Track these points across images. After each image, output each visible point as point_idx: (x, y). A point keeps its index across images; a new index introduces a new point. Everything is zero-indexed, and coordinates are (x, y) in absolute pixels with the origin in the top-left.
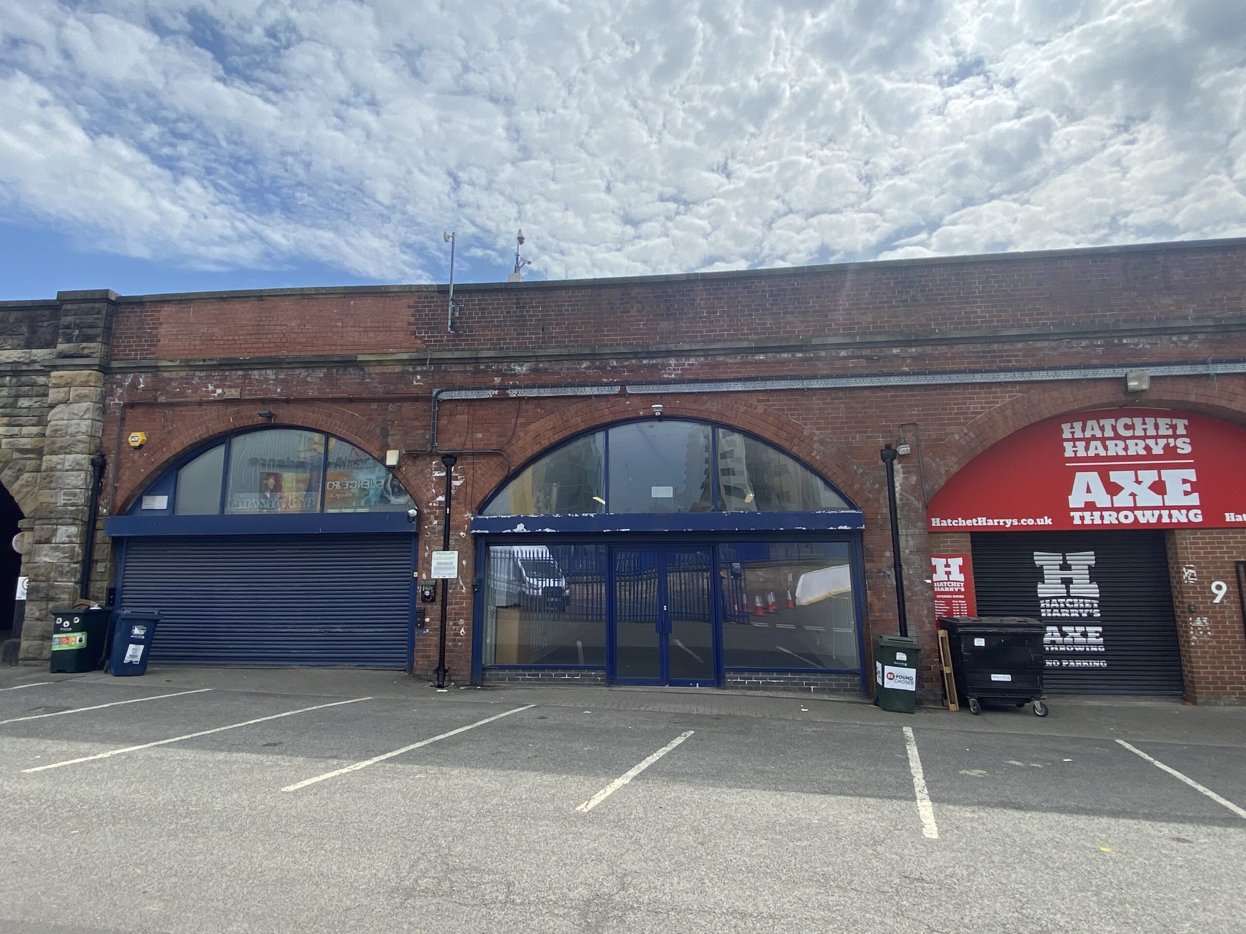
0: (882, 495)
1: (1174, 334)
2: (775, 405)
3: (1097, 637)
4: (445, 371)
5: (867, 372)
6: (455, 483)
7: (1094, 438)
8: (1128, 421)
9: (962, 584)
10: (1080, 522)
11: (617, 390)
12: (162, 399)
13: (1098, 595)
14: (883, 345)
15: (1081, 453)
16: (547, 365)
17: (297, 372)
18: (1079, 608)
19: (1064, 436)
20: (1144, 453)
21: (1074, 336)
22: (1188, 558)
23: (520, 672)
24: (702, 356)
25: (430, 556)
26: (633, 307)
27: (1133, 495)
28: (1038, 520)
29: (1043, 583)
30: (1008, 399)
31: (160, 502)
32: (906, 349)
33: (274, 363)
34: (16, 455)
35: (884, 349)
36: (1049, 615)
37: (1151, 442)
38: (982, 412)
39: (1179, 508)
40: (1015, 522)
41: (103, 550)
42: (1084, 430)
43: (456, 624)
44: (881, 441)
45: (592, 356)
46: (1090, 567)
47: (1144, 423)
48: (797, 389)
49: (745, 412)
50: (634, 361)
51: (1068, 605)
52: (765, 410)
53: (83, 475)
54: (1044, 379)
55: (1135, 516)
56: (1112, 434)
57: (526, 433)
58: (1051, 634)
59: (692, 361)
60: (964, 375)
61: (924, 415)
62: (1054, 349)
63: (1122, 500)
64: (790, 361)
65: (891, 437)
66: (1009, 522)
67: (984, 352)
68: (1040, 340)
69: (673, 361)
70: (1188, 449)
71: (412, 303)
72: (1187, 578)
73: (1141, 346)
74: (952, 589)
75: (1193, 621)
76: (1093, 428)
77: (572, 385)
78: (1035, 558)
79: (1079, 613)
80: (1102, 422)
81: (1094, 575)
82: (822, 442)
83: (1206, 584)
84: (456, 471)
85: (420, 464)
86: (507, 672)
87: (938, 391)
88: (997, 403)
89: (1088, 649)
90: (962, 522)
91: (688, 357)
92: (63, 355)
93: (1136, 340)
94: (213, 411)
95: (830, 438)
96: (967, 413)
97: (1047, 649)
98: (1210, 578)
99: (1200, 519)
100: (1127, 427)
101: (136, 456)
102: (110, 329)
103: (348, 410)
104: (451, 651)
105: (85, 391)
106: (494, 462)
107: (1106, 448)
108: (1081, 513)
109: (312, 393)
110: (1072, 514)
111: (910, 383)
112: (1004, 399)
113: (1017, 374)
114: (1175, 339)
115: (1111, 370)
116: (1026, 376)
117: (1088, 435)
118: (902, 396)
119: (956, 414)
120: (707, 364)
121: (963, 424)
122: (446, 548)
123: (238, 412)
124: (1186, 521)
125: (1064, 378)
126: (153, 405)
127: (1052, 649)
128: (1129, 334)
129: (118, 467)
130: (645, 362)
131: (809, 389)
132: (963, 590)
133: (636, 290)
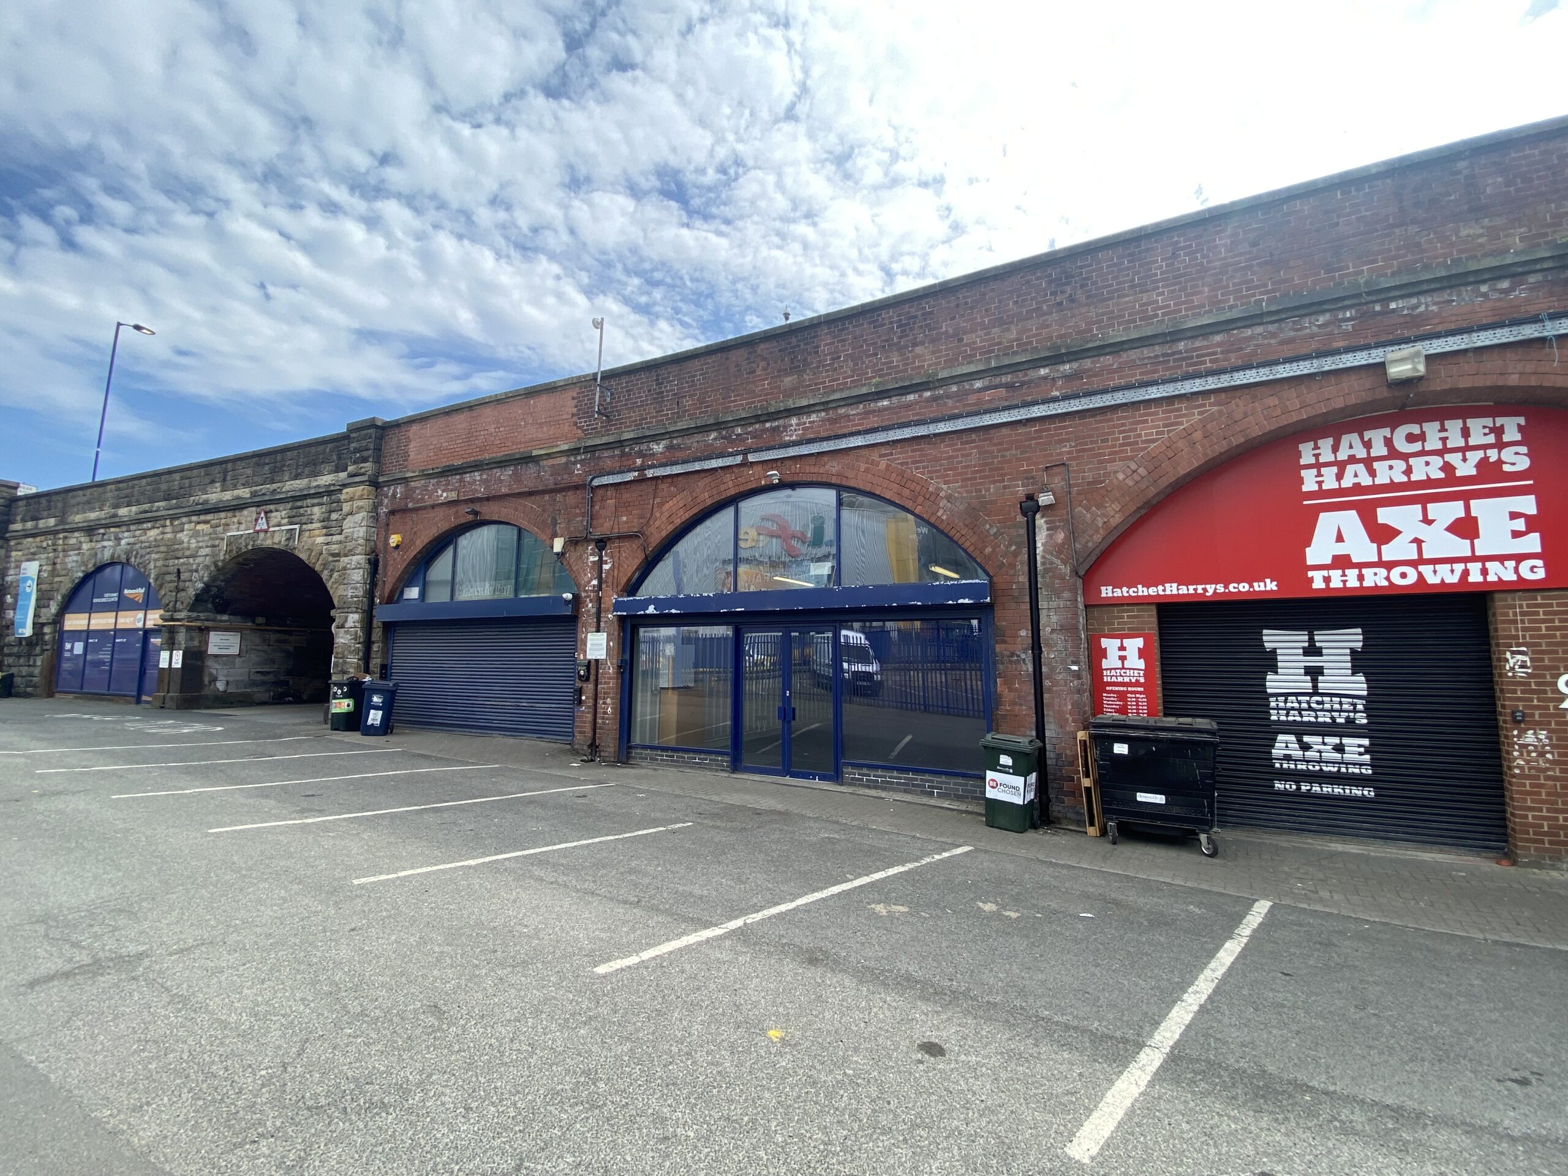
0: (1019, 558)
1: (1484, 282)
2: (899, 459)
3: (1360, 754)
4: (599, 458)
5: (1006, 404)
6: (606, 567)
7: (1352, 460)
8: (1415, 429)
9: (1142, 673)
10: (1323, 586)
11: (739, 459)
12: (410, 505)
13: (1365, 693)
14: (1026, 366)
15: (1330, 484)
16: (680, 440)
17: (495, 471)
18: (1332, 710)
19: (1303, 462)
20: (1442, 475)
21: (1303, 312)
22: (1517, 637)
23: (659, 753)
24: (823, 410)
25: (586, 637)
26: (758, 366)
27: (1418, 542)
28: (1255, 584)
29: (1276, 673)
30: (1197, 417)
31: (413, 593)
32: (1057, 367)
33: (477, 466)
34: (331, 559)
35: (1029, 372)
36: (1283, 718)
37: (1454, 459)
38: (1157, 440)
39: (1501, 559)
40: (1220, 588)
41: (377, 634)
42: (1335, 449)
43: (604, 703)
44: (1021, 491)
45: (718, 426)
46: (1353, 651)
47: (1443, 429)
48: (922, 437)
49: (867, 470)
50: (757, 426)
51: (1314, 705)
52: (888, 466)
53: (361, 571)
54: (1252, 380)
55: (1420, 575)
56: (1384, 452)
57: (662, 514)
58: (1284, 745)
59: (814, 417)
60: (1132, 391)
61: (1078, 451)
62: (1273, 335)
63: (1398, 549)
64: (916, 402)
65: (1033, 484)
66: (1211, 589)
67: (1163, 355)
68: (1249, 326)
69: (794, 421)
70: (1524, 463)
71: (575, 395)
72: (1512, 669)
73: (1422, 308)
74: (1127, 680)
75: (1519, 737)
76: (1351, 445)
77: (699, 459)
78: (1265, 638)
79: (1333, 718)
80: (1367, 435)
81: (1359, 662)
82: (949, 498)
83: (1548, 679)
84: (606, 555)
85: (580, 548)
86: (649, 751)
87: (1098, 418)
88: (1181, 423)
89: (1343, 770)
90: (1142, 591)
91: (809, 413)
92: (351, 476)
93: (1414, 301)
94: (440, 513)
95: (959, 493)
96: (1137, 443)
97: (1277, 765)
98: (1558, 668)
99: (1541, 574)
100: (1411, 438)
101: (395, 554)
102: (380, 450)
103: (528, 503)
104: (601, 728)
105: (361, 503)
106: (635, 544)
107: (1372, 473)
108: (1325, 573)
109: (504, 490)
110: (1310, 574)
111: (1060, 411)
112: (1190, 418)
113: (1210, 379)
114: (1484, 288)
115: (1364, 354)
116: (1225, 381)
117: (1342, 455)
118: (1049, 430)
119: (1121, 445)
120: (828, 420)
121: (1131, 458)
122: (598, 631)
123: (457, 512)
124: (1514, 578)
125: (1285, 375)
126: (405, 511)
127: (1285, 766)
128: (1397, 293)
129: (385, 566)
130: (768, 425)
131: (935, 435)
132: (1142, 680)
133: (762, 346)
